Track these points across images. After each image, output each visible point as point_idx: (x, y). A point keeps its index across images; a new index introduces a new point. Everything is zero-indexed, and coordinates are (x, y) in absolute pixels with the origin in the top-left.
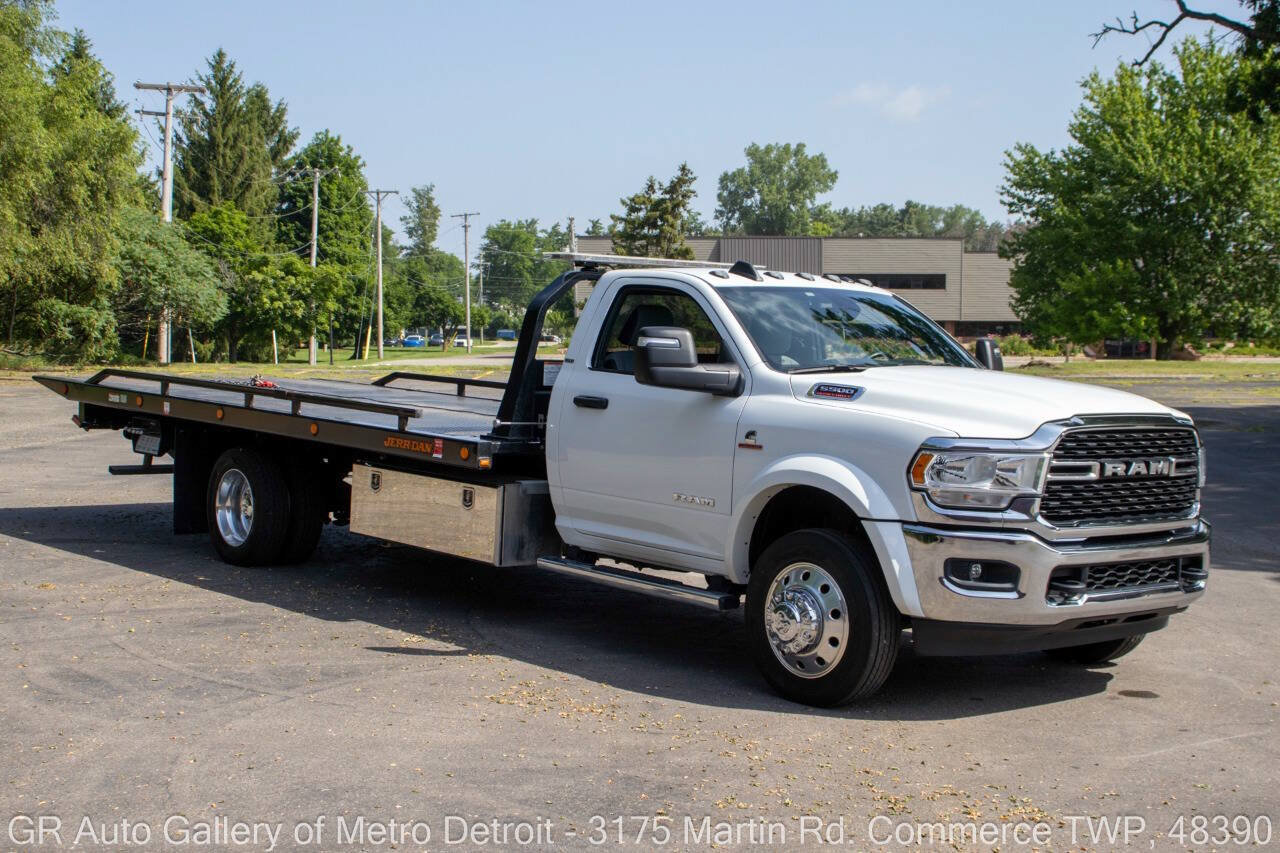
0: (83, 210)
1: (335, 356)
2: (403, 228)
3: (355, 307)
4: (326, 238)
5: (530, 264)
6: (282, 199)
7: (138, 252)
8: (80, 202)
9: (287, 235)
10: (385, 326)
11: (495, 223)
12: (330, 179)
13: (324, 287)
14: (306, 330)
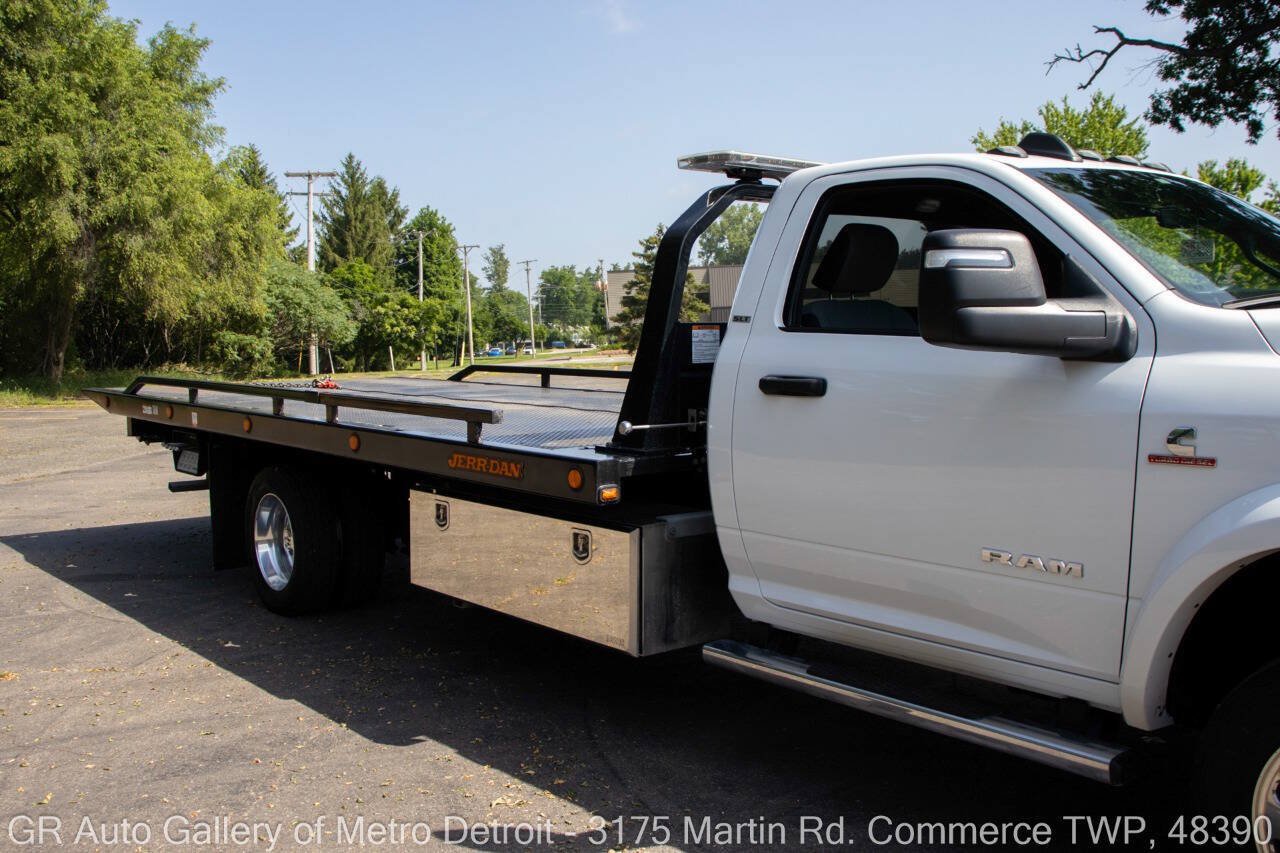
0: (238, 260)
1: (439, 365)
2: (485, 275)
3: (453, 329)
4: (430, 282)
5: (572, 295)
6: (399, 256)
7: (288, 292)
8: (236, 254)
9: (403, 281)
10: (474, 342)
11: (547, 268)
12: (430, 239)
13: (429, 315)
14: (418, 348)
